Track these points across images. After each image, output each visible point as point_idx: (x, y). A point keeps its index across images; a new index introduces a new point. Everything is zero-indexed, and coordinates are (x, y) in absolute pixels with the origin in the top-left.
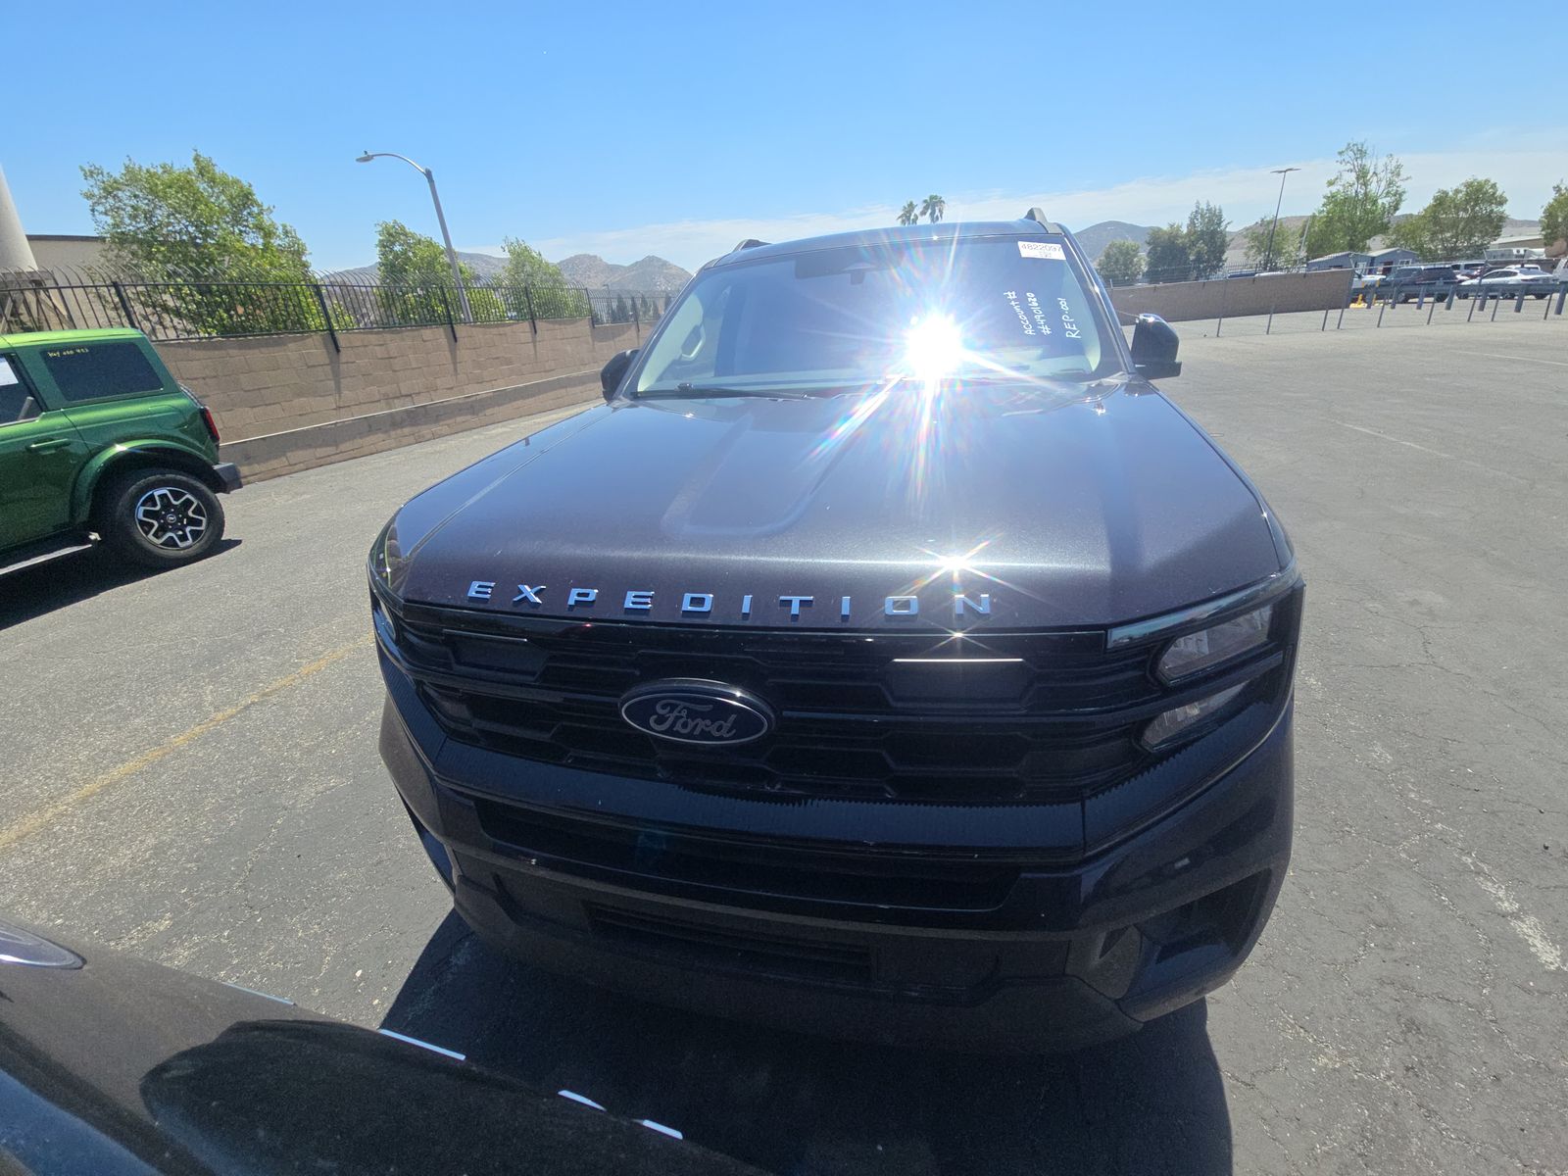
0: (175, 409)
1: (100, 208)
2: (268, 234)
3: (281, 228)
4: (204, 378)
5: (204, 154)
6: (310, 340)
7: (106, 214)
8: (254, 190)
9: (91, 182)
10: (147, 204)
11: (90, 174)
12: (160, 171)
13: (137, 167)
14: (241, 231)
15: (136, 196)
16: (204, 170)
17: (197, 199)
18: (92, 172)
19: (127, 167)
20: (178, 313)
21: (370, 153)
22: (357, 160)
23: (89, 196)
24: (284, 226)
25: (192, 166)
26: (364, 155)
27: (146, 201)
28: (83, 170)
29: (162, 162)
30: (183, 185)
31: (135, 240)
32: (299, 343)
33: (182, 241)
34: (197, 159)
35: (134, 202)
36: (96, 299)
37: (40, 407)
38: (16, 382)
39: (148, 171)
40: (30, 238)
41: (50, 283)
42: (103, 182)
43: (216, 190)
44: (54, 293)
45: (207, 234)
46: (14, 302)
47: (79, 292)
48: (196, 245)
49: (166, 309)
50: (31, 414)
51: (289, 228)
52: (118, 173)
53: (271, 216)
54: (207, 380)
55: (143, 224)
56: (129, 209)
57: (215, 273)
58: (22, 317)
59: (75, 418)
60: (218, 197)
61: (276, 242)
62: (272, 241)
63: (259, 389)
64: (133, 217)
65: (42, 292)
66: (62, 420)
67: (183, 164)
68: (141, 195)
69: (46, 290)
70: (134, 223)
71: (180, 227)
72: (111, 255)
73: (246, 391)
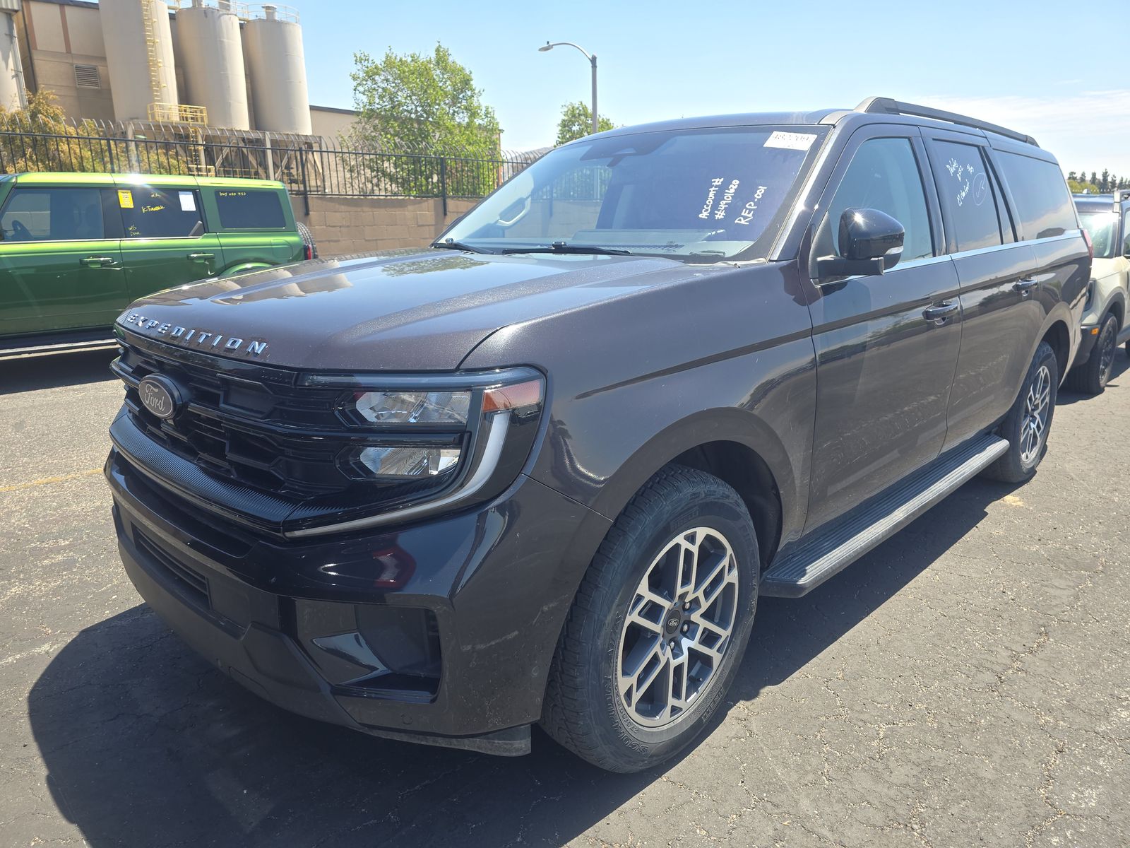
0: (288, 244)
1: (361, 89)
2: (473, 115)
3: (484, 109)
4: (340, 227)
5: (444, 46)
6: (426, 204)
7: (364, 94)
8: (473, 76)
9: (359, 66)
10: (393, 87)
11: (358, 60)
12: (410, 59)
13: (394, 55)
14: (454, 112)
15: (387, 80)
16: (441, 59)
17: (432, 83)
18: (361, 59)
19: (387, 56)
20: (392, 179)
21: (550, 44)
22: (540, 50)
23: (354, 78)
24: (487, 108)
25: (433, 55)
26: (546, 45)
27: (393, 85)
28: (356, 56)
29: (412, 52)
30: (422, 72)
31: (379, 116)
32: (417, 206)
33: (411, 119)
34: (438, 50)
35: (384, 85)
36: (341, 162)
37: (204, 230)
38: (194, 209)
39: (401, 60)
40: (313, 108)
41: (316, 147)
42: (367, 67)
43: (445, 76)
44: (317, 156)
45: (429, 114)
46: (289, 159)
47: (332, 156)
48: (419, 122)
49: (385, 174)
50: (197, 234)
51: (490, 110)
52: (379, 60)
53: (480, 98)
54: (342, 228)
55: (386, 104)
56: (380, 90)
57: (426, 147)
58: (292, 171)
59: (224, 241)
60: (445, 83)
61: (477, 121)
62: (475, 120)
63: (376, 240)
64: (381, 97)
65: (310, 153)
66: (214, 241)
67: (428, 54)
68: (391, 79)
69: (313, 152)
70: (381, 102)
71: (411, 106)
72: (359, 127)
73: (366, 240)
